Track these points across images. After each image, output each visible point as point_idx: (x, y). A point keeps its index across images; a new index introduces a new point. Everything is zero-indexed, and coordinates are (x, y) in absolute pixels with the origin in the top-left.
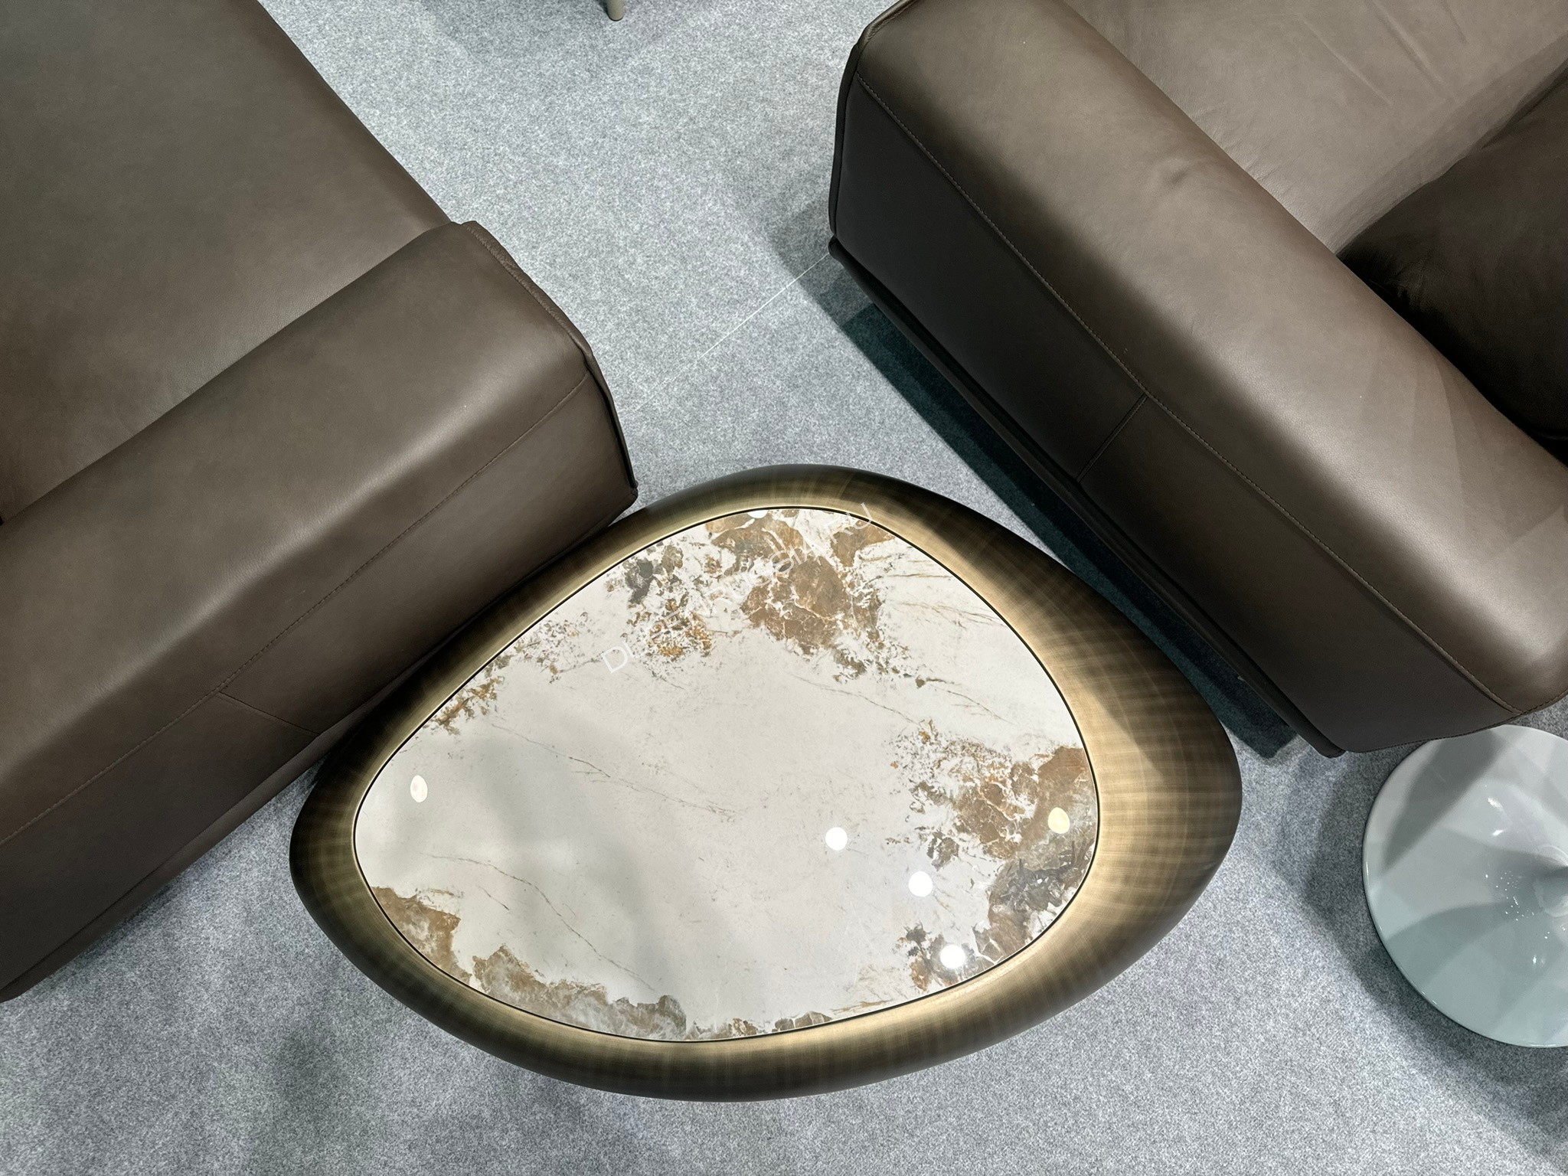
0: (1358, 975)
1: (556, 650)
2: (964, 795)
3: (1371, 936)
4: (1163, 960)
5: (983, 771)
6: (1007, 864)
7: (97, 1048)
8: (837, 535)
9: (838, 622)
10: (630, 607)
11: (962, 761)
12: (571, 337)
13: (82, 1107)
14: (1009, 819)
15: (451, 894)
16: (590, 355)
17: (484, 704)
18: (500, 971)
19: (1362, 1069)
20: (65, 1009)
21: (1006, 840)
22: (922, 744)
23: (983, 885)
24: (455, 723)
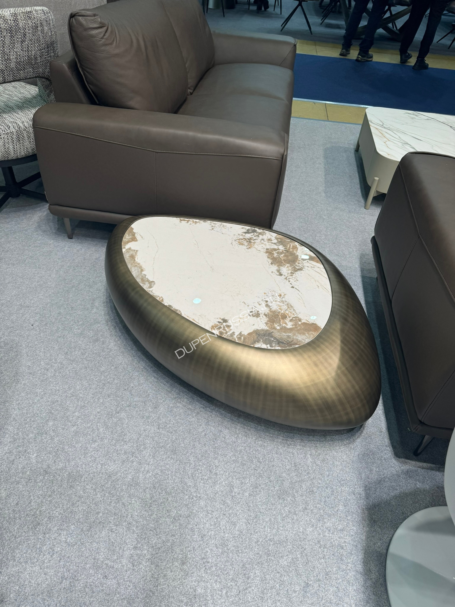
2: (275, 311)
5: (287, 311)
6: (268, 329)
9: (287, 266)
10: (243, 233)
11: (284, 305)
14: (281, 323)
15: (142, 238)
21: (275, 326)
23: (256, 328)
24: (183, 221)
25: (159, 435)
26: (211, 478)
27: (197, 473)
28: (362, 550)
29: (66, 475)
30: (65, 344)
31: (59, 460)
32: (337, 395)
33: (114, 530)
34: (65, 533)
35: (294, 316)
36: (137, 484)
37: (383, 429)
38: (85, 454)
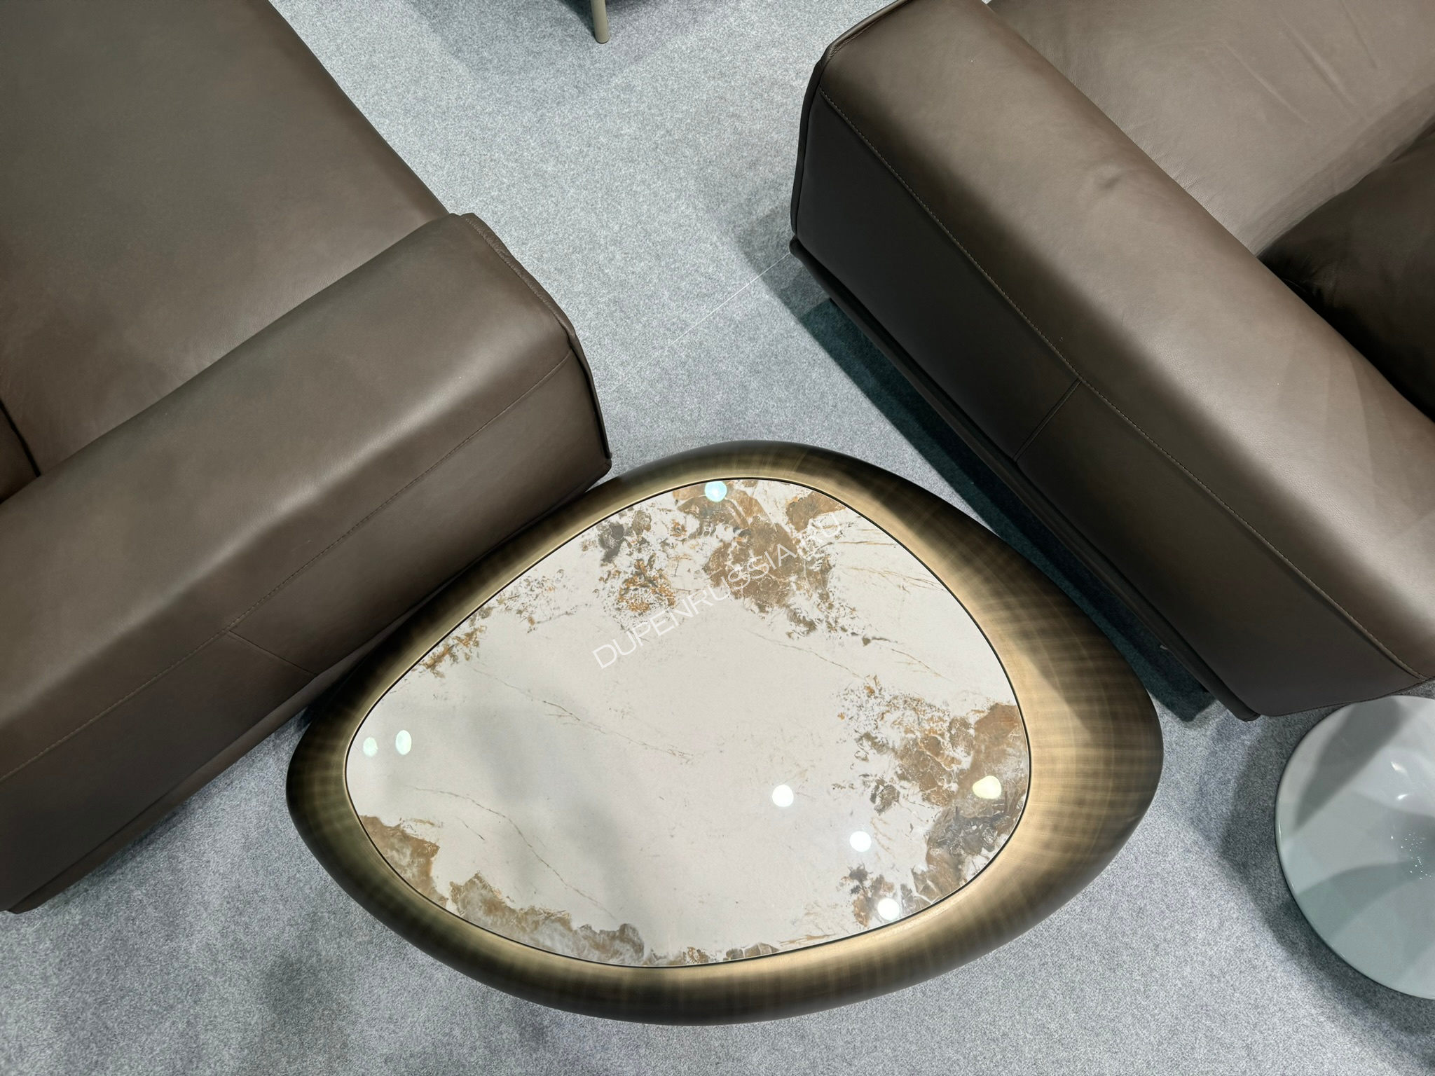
0: (1270, 927)
1: (534, 603)
2: (905, 746)
3: (1283, 890)
4: (1087, 907)
5: (923, 725)
6: (944, 811)
7: (104, 960)
8: (793, 505)
9: (792, 584)
10: (602, 565)
11: (903, 714)
12: (557, 318)
13: (89, 1014)
14: (947, 769)
15: (432, 824)
16: (573, 335)
17: (467, 651)
18: (475, 896)
19: (1273, 1015)
20: (77, 922)
21: (944, 788)
22: (867, 698)
23: (922, 830)
24: (441, 667)
35: (948, 724)
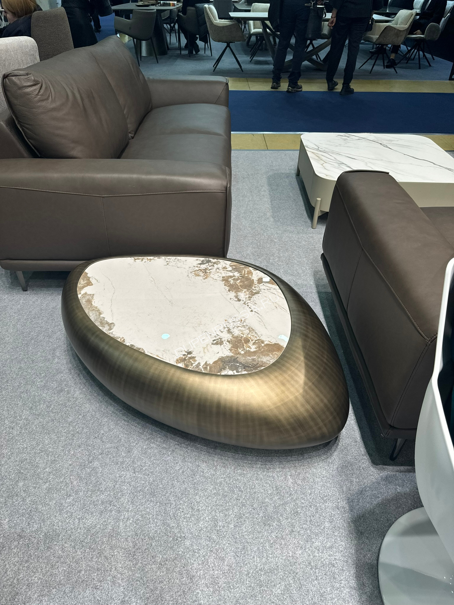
2: (238, 336)
5: (249, 335)
6: (233, 356)
9: (244, 291)
10: (197, 264)
11: (245, 330)
14: (245, 348)
15: (97, 281)
21: (239, 351)
23: (221, 355)
24: (137, 260)
25: (136, 480)
26: (193, 515)
27: (179, 512)
28: (353, 565)
29: (41, 536)
30: (28, 399)
31: (33, 521)
32: (307, 411)
33: (98, 587)
34: (46, 598)
35: (257, 339)
36: (118, 534)
37: (357, 438)
38: (61, 510)
